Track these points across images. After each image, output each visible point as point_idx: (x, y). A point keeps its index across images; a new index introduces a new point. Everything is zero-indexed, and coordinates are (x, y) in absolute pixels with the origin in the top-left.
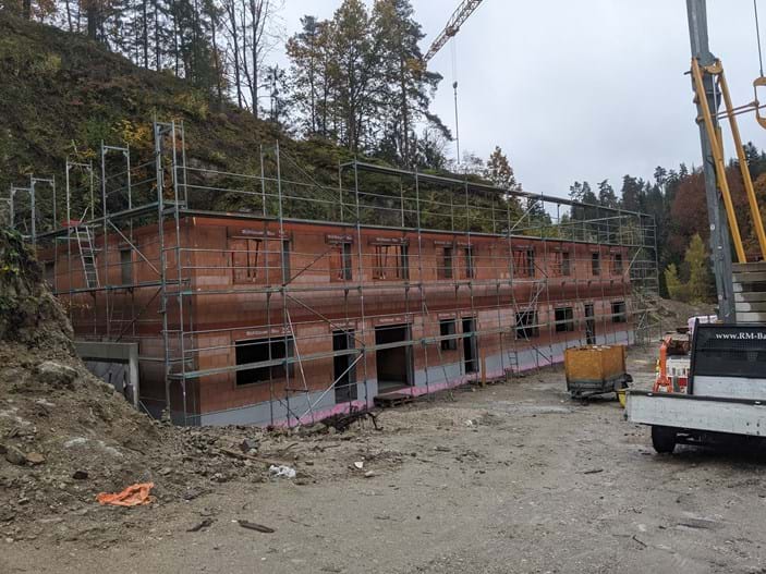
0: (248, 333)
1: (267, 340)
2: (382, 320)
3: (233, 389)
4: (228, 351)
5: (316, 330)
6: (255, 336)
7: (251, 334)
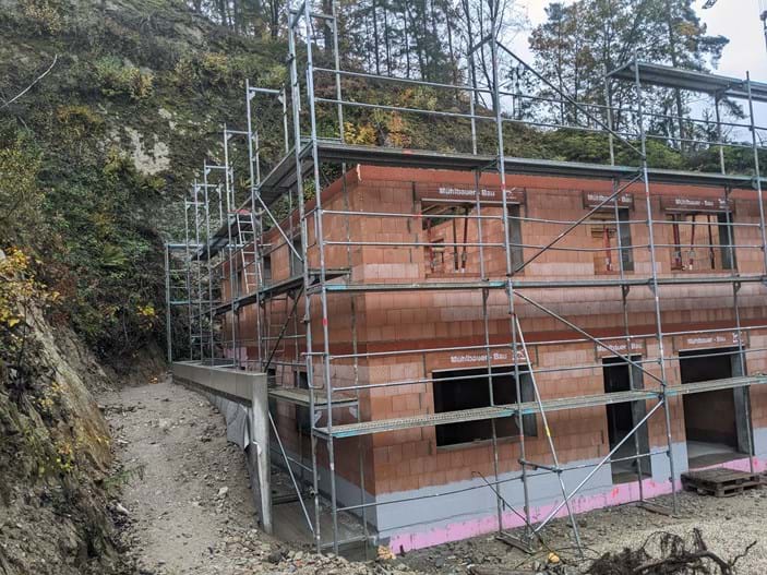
0: (454, 359)
1: (485, 371)
2: (690, 341)
3: (430, 453)
4: (419, 388)
5: (570, 355)
6: (466, 364)
7: (458, 361)
